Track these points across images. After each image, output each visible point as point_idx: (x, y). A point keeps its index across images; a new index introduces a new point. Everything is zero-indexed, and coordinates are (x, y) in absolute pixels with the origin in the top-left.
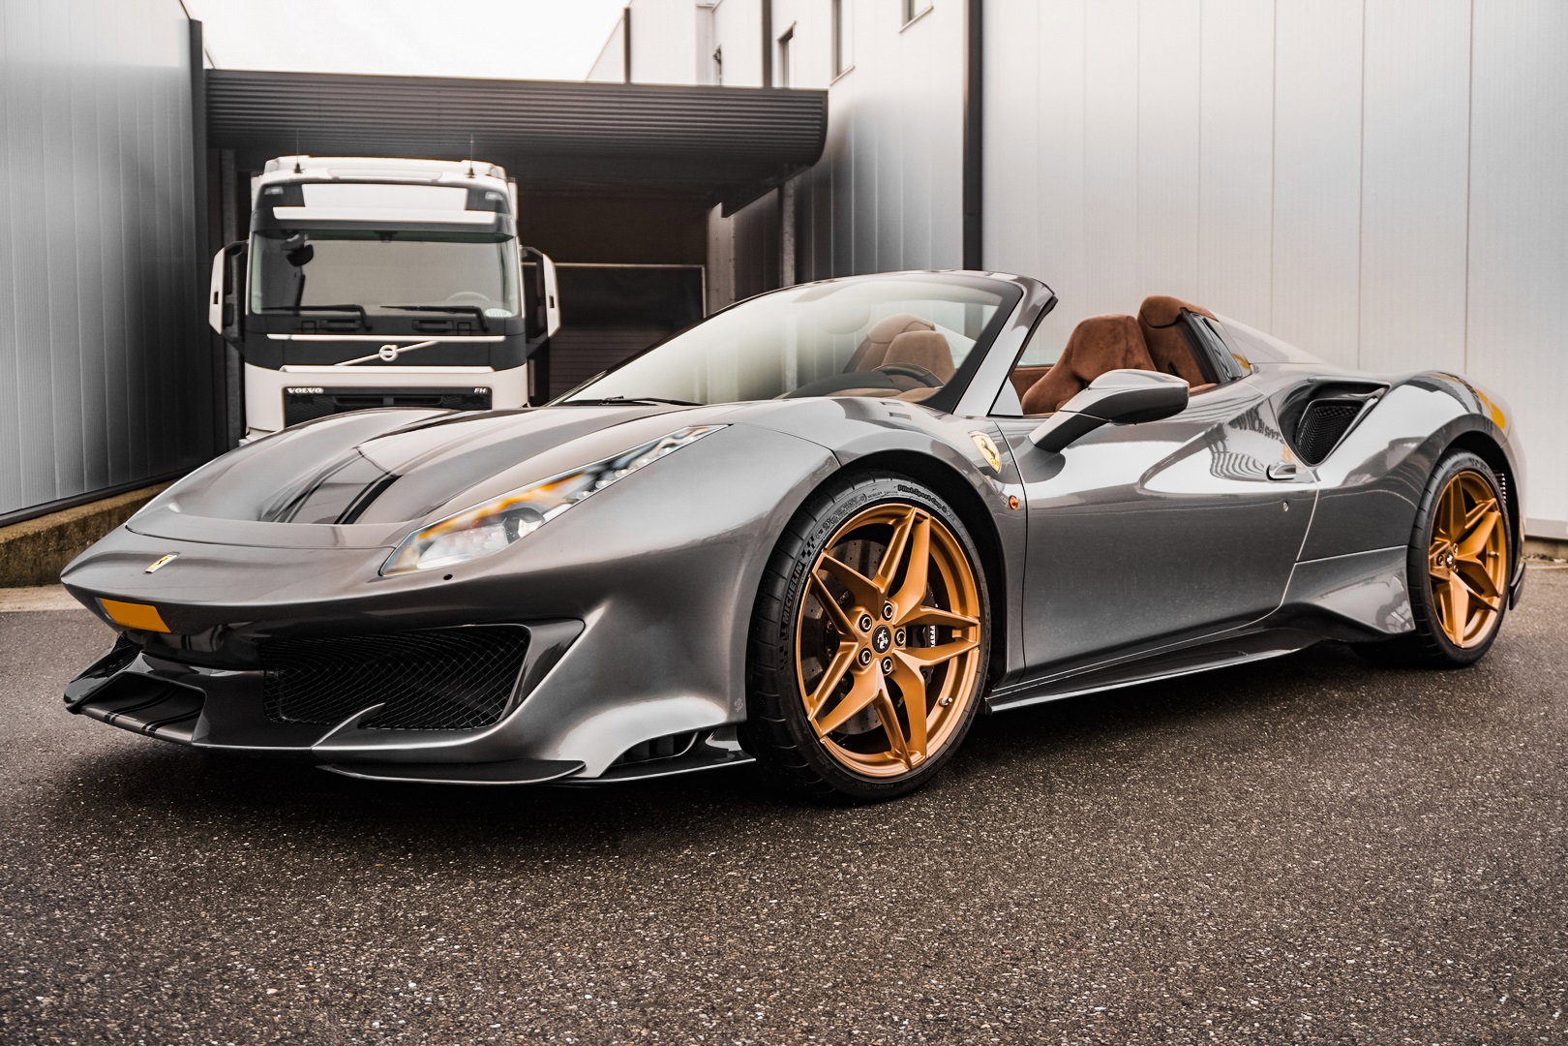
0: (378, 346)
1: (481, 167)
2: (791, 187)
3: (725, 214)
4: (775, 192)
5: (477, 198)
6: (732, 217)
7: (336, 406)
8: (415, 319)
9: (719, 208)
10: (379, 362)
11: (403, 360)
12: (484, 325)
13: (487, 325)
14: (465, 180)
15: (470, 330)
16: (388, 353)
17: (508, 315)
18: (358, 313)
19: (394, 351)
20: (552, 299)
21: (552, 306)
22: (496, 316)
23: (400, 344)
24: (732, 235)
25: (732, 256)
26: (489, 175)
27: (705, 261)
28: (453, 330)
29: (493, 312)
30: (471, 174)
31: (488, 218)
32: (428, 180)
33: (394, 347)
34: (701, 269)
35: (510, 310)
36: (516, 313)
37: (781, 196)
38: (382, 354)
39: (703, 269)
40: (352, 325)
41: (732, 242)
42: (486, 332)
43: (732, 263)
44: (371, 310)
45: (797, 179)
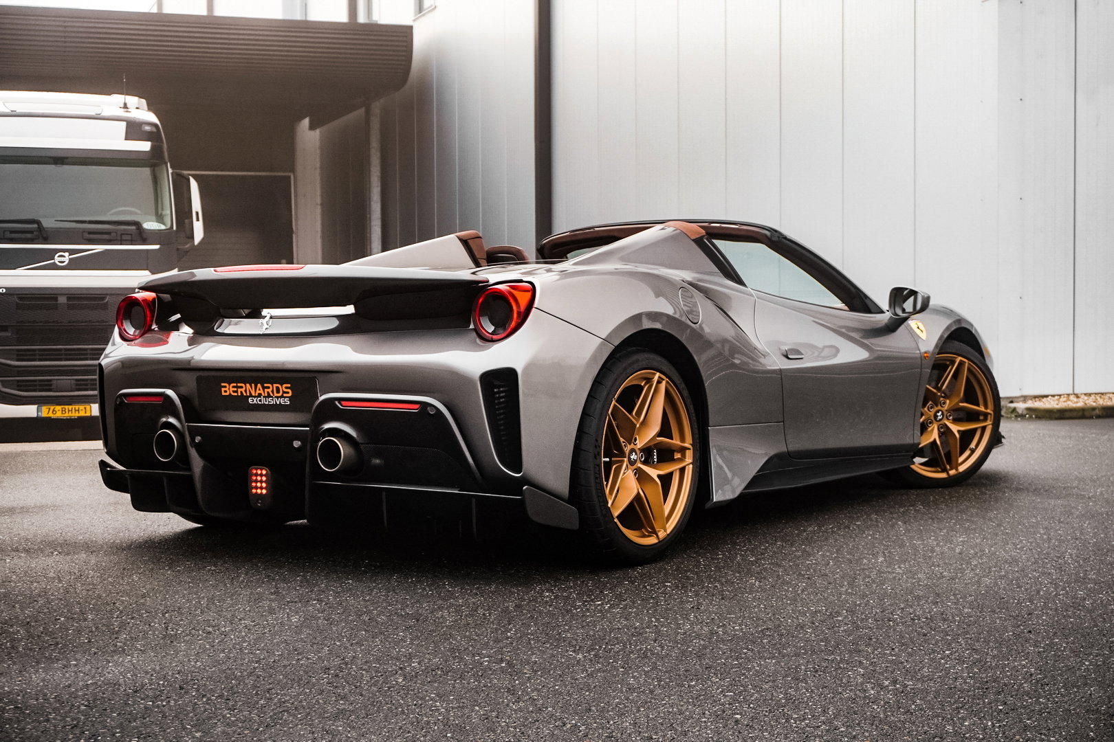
0: (51, 254)
1: (133, 101)
2: (377, 107)
3: (312, 127)
4: (362, 111)
5: (134, 130)
6: (318, 131)
7: (17, 304)
8: (84, 231)
9: (306, 122)
10: (54, 267)
11: (73, 265)
12: (142, 236)
13: (144, 236)
14: (121, 113)
15: (132, 240)
16: (62, 259)
17: (163, 227)
18: (36, 226)
19: (67, 258)
20: (197, 213)
21: (198, 220)
22: (152, 228)
23: (71, 252)
24: (318, 146)
25: (318, 165)
26: (137, 108)
27: (293, 170)
28: (116, 240)
29: (151, 225)
30: (125, 106)
31: (145, 146)
32: (92, 113)
33: (66, 254)
34: (289, 177)
35: (164, 224)
36: (169, 226)
37: (368, 112)
38: (57, 259)
39: (292, 177)
40: (29, 236)
41: (318, 152)
42: (144, 242)
43: (318, 171)
44: (48, 223)
45: (382, 101)
